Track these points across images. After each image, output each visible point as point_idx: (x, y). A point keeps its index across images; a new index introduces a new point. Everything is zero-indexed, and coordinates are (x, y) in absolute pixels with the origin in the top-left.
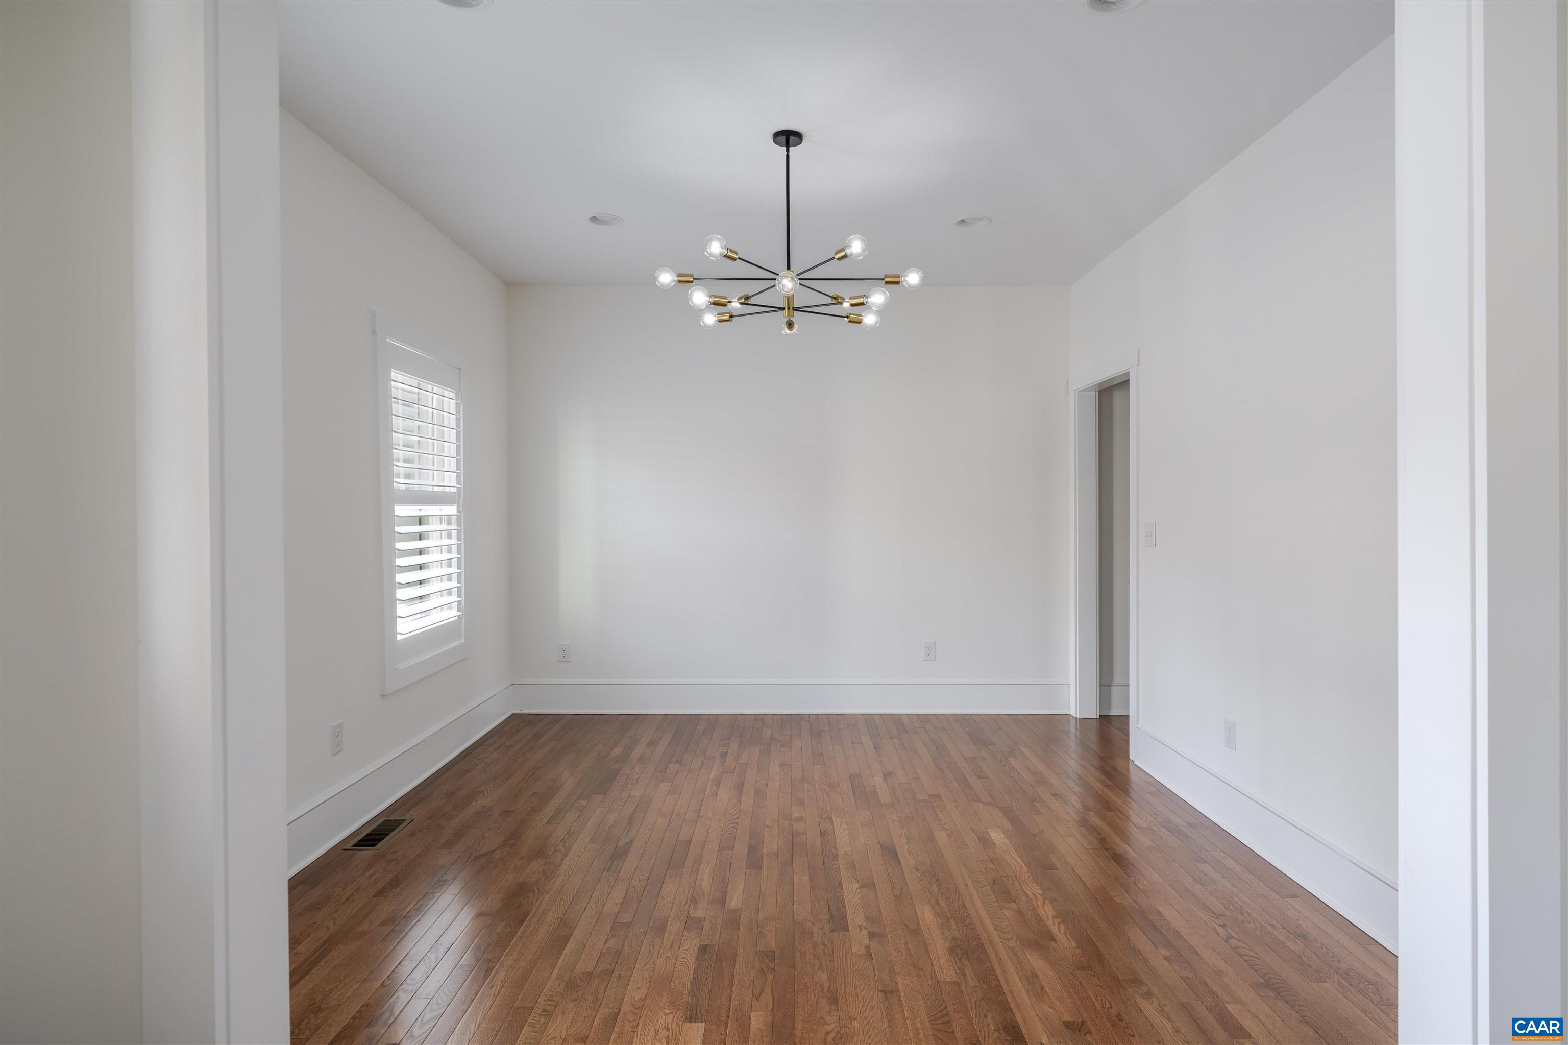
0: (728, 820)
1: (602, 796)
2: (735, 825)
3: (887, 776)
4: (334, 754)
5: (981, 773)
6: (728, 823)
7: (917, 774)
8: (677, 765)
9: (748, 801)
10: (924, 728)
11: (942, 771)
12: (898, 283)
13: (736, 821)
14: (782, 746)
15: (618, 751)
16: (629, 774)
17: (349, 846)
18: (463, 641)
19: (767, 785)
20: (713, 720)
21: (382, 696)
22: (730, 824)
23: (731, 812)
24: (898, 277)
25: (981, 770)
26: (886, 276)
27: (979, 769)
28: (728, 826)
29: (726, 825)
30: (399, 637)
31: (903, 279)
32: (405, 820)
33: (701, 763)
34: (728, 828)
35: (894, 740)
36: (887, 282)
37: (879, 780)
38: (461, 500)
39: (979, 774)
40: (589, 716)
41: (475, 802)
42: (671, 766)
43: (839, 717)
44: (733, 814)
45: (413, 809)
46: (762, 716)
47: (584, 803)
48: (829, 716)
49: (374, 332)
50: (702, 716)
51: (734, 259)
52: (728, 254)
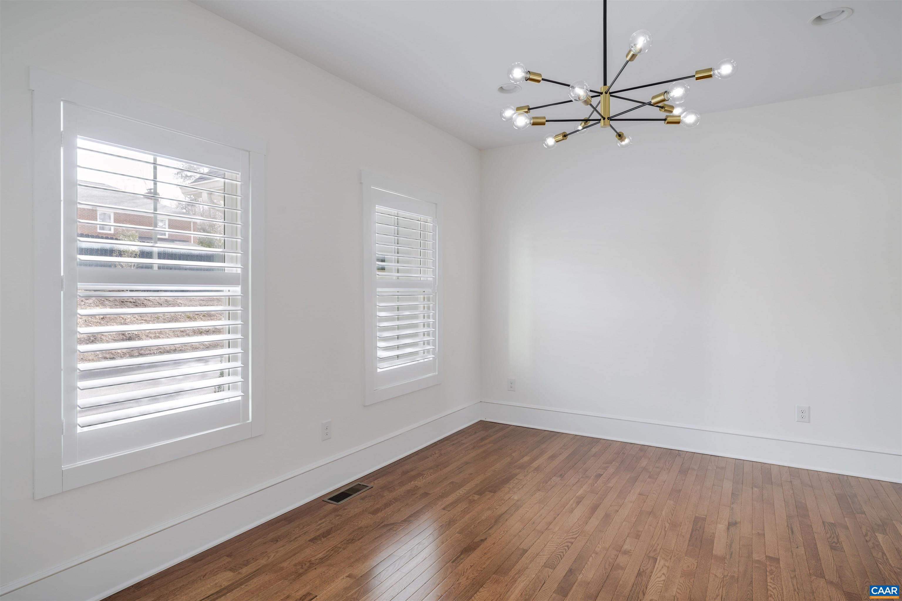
0: (568, 537)
1: (492, 494)
2: (569, 544)
3: (731, 525)
4: (324, 441)
5: (836, 544)
6: (566, 541)
7: (764, 530)
8: (559, 479)
9: (594, 522)
10: (791, 482)
11: (792, 532)
12: (710, 76)
13: (573, 540)
14: (649, 477)
15: (526, 459)
16: (521, 480)
17: (326, 499)
18: (437, 373)
19: (618, 511)
20: (608, 444)
21: (364, 406)
22: (567, 542)
23: (574, 531)
24: (711, 70)
25: (838, 540)
26: (697, 72)
27: (835, 538)
28: (564, 543)
29: (564, 542)
30: (379, 370)
31: (716, 72)
32: (368, 486)
33: (578, 479)
34: (562, 546)
35: (755, 489)
36: (697, 79)
37: (721, 527)
38: (436, 286)
39: (834, 544)
40: (524, 428)
41: (414, 482)
42: (554, 478)
43: (713, 458)
44: (574, 533)
45: (378, 480)
46: (647, 447)
47: (476, 497)
48: (704, 456)
49: (361, 183)
50: (601, 440)
51: (538, 81)
52: (530, 77)
